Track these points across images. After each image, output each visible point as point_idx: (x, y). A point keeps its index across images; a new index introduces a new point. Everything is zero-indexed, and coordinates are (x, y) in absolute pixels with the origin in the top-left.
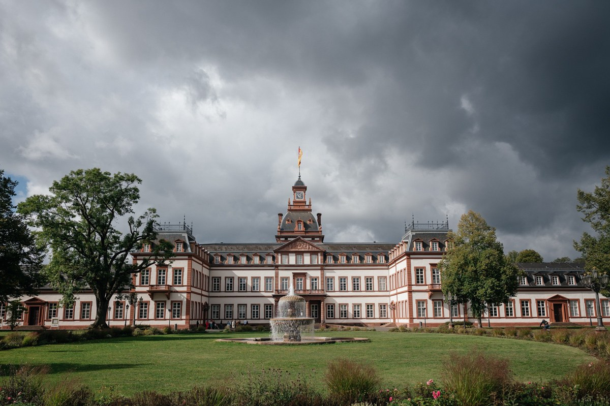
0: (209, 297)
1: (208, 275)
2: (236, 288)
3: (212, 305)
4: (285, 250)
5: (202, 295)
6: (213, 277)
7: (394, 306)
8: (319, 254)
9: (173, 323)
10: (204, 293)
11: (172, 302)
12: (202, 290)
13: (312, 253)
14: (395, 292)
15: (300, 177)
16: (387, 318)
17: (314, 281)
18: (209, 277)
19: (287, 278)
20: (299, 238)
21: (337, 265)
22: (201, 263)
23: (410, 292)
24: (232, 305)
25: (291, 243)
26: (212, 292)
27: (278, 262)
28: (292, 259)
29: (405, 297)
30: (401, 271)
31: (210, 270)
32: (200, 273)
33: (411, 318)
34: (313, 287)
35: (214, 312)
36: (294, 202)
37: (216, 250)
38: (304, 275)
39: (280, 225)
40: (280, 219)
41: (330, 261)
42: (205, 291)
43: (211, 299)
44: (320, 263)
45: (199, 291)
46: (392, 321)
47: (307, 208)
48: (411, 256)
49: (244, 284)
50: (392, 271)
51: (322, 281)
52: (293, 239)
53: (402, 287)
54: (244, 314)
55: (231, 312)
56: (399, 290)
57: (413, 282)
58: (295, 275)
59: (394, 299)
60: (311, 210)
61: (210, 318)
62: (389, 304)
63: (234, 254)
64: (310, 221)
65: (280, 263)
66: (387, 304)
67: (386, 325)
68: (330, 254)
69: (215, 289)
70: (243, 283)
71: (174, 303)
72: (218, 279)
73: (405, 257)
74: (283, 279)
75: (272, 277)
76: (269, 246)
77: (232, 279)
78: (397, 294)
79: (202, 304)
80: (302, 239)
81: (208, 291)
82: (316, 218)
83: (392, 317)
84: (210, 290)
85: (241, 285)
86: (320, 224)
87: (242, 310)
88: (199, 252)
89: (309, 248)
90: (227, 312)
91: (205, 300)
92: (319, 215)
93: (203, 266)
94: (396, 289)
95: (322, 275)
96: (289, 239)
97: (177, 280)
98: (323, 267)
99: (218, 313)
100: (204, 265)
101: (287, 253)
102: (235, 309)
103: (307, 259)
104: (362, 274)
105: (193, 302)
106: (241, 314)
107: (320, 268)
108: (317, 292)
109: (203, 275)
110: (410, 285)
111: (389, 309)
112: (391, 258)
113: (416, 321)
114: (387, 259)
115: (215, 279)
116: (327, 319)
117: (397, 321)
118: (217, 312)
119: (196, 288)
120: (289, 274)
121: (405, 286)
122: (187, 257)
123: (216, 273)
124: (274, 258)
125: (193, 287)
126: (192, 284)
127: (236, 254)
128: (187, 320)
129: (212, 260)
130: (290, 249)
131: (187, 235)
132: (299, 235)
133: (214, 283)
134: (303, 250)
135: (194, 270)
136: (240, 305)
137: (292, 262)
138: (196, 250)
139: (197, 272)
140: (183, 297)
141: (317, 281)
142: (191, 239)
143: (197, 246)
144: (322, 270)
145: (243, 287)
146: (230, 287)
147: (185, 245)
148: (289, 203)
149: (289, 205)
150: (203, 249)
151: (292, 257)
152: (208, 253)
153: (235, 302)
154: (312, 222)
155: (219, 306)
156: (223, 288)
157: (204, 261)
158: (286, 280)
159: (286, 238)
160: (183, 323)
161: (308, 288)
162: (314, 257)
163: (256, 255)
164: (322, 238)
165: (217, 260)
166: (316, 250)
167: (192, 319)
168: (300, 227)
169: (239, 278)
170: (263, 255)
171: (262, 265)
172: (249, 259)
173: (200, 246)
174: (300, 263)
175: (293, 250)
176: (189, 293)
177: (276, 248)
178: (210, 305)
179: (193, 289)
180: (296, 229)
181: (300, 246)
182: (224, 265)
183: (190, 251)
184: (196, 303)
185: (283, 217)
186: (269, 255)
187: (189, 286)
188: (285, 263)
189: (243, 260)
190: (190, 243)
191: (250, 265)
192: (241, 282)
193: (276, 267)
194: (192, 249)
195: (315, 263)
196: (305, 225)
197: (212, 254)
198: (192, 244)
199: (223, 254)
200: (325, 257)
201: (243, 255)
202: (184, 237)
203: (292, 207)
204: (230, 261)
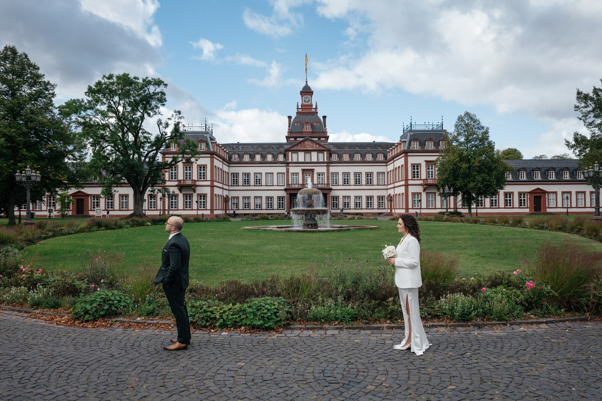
0: (229, 190)
1: (227, 171)
2: (252, 182)
3: (232, 197)
4: (295, 148)
5: (223, 189)
6: (232, 173)
7: (391, 199)
8: (325, 153)
9: (200, 213)
10: (225, 187)
11: (198, 194)
12: (223, 184)
13: (319, 151)
14: (392, 186)
15: (307, 82)
16: (385, 209)
17: (321, 176)
18: (228, 173)
19: (297, 174)
20: (308, 139)
21: (341, 162)
22: (222, 160)
23: (407, 185)
24: (249, 198)
25: (300, 142)
26: (231, 186)
27: (288, 160)
28: (301, 157)
29: (402, 190)
30: (399, 167)
31: (229, 166)
32: (221, 169)
33: (407, 209)
34: (319, 181)
35: (234, 203)
36: (302, 106)
37: (234, 149)
39: (289, 126)
40: (290, 121)
41: (335, 158)
43: (231, 192)
44: (325, 160)
45: (221, 185)
46: (389, 211)
47: (313, 110)
48: (409, 154)
50: (390, 167)
51: (328, 177)
52: (301, 139)
53: (399, 181)
54: (259, 205)
55: (248, 203)
56: (396, 184)
57: (410, 177)
58: (303, 170)
59: (391, 192)
60: (317, 113)
61: (230, 208)
62: (386, 197)
63: (249, 152)
64: (317, 122)
65: (290, 161)
66: (384, 196)
67: (384, 214)
68: (335, 153)
69: (234, 184)
70: (258, 178)
71: (200, 196)
72: (236, 175)
73: (403, 155)
74: (293, 174)
75: (284, 173)
76: (280, 145)
77: (248, 175)
78: (394, 188)
79: (223, 197)
80: (310, 138)
81: (228, 186)
82: (322, 120)
83: (389, 207)
84: (230, 184)
86: (325, 126)
87: (258, 201)
88: (220, 151)
89: (316, 147)
90: (245, 203)
91: (225, 193)
92: (324, 117)
93: (223, 164)
94: (394, 183)
95: (328, 170)
96: (298, 139)
97: (202, 176)
98: (329, 164)
99: (237, 204)
100: (224, 162)
101: (297, 151)
102: (252, 201)
103: (314, 156)
104: (363, 169)
105: (216, 195)
106: (257, 205)
107: (326, 165)
108: (323, 186)
109: (223, 171)
110: (407, 180)
111: (386, 201)
112: (390, 156)
113: (411, 211)
114: (385, 157)
115: (234, 175)
116: (332, 209)
117: (393, 211)
119: (218, 182)
120: (298, 170)
121: (402, 181)
122: (209, 155)
123: (234, 170)
124: (285, 156)
125: (216, 181)
126: (215, 179)
127: (252, 153)
128: (212, 210)
129: (230, 158)
130: (299, 148)
131: (208, 136)
132: (307, 135)
133: (233, 178)
134: (311, 149)
135: (216, 167)
136: (256, 197)
137: (301, 159)
138: (217, 149)
139: (218, 168)
140: (207, 191)
141: (323, 176)
142: (212, 139)
143: (218, 145)
144: (328, 167)
145: (258, 182)
146: (247, 182)
147: (207, 145)
148: (298, 106)
149: (298, 108)
150: (223, 148)
151: (301, 154)
152: (227, 151)
153: (252, 194)
154: (318, 124)
155: (238, 198)
156: (241, 182)
157: (224, 159)
158: (296, 175)
159: (295, 138)
160: (208, 212)
161: (315, 182)
162: (321, 155)
163: (269, 153)
164: (327, 138)
165: (235, 158)
166: (322, 148)
167: (216, 210)
168: (308, 128)
169: (255, 173)
170: (275, 153)
171: (275, 162)
172: (263, 157)
173: (221, 146)
174: (308, 160)
175: (302, 149)
176: (212, 186)
177: (286, 147)
178: (230, 197)
179: (216, 184)
180: (304, 130)
181: (308, 145)
182: (241, 163)
183: (212, 150)
184: (219, 195)
185: (292, 119)
186: (281, 153)
187: (212, 181)
188: (295, 160)
189: (258, 158)
190: (212, 143)
191: (264, 162)
192: (257, 177)
193: (287, 164)
194: (213, 148)
195: (321, 160)
196: (312, 126)
197: (230, 153)
198: (213, 144)
199: (239, 153)
200: (330, 155)
201: (258, 153)
202: (206, 137)
203: (300, 110)
204: (247, 158)
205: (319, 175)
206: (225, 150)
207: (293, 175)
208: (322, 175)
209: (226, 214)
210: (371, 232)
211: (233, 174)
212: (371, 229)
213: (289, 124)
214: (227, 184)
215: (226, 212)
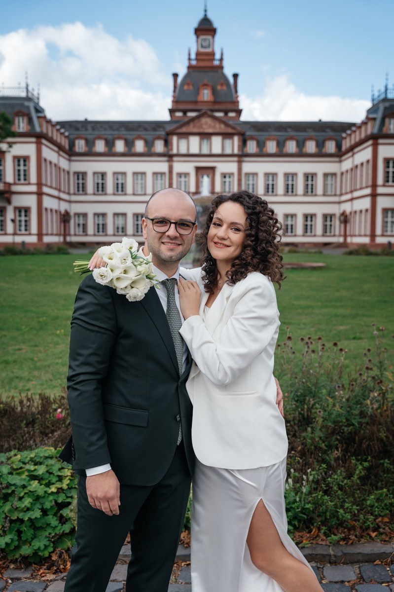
0: (70, 202)
1: (67, 168)
2: (110, 188)
3: (75, 214)
4: (184, 130)
5: (59, 199)
6: (75, 173)
7: (345, 219)
8: (236, 139)
9: (18, 239)
10: (63, 196)
11: (15, 208)
12: (60, 190)
13: (226, 135)
14: (349, 196)
15: (206, 11)
16: (334, 236)
17: (227, 179)
18: (68, 173)
19: (186, 175)
20: (206, 113)
21: (262, 154)
22: (56, 149)
23: (374, 196)
24: (104, 215)
25: (193, 120)
26: (74, 194)
27: (172, 150)
28: (194, 144)
29: (366, 203)
30: (362, 164)
31: (70, 160)
32: (55, 165)
33: (373, 236)
34: (225, 189)
35: (79, 225)
36: (198, 54)
37: (78, 130)
38: (213, 169)
39: (174, 91)
40: (175, 82)
41: (252, 147)
42: (64, 192)
43: (73, 205)
44: (236, 151)
45: (55, 193)
46: (341, 240)
47: (216, 63)
48: (381, 141)
49: (122, 184)
50: (347, 164)
51: (240, 180)
52: (195, 114)
53: (361, 189)
54: (123, 228)
55: (103, 225)
56: (356, 194)
57: (380, 180)
58: (198, 169)
59: (347, 208)
60: (223, 68)
61: (72, 232)
62: (338, 215)
63: (106, 136)
64: (222, 85)
65: (175, 151)
66: (334, 215)
67: (332, 246)
68: (252, 138)
69: (79, 191)
70: (120, 182)
71: (18, 210)
72: (83, 176)
73: (370, 142)
74: (180, 175)
75: (164, 173)
76: (159, 125)
77: (103, 175)
78: (352, 199)
79: (60, 212)
80: (209, 113)
81: (69, 194)
82: (231, 80)
83: (342, 233)
84: (72, 191)
85: (117, 184)
86: (236, 92)
87: (120, 221)
89: (220, 128)
90: (98, 225)
91: (64, 207)
92: (236, 76)
93: (59, 155)
94: (351, 192)
95: (240, 169)
96: (189, 114)
97: (22, 176)
98: (242, 156)
99: (85, 227)
100: (61, 153)
101: (186, 135)
102: (110, 221)
103: (217, 144)
104: (300, 168)
105: (46, 209)
106: (118, 228)
107: (236, 159)
109: (60, 168)
110: (374, 186)
111: (337, 222)
112: (346, 144)
113: (379, 240)
114: (339, 146)
115: (78, 176)
117: (349, 240)
118: (83, 225)
119: (51, 187)
120: (189, 167)
121: (367, 187)
122: (33, 140)
123: (79, 166)
124: (167, 143)
125: (46, 185)
126: (44, 181)
127: (109, 137)
128: (40, 235)
129: (72, 144)
130: (191, 128)
131: (31, 105)
132: (204, 108)
133: (76, 181)
134: (210, 131)
135: (45, 160)
136: (116, 215)
137: (194, 149)
138: (47, 128)
139: (51, 163)
140: (31, 202)
141: (231, 179)
142: (39, 110)
143: (49, 122)
144: (240, 162)
145: (120, 188)
146: (101, 188)
147: (30, 121)
148: (189, 54)
149: (190, 59)
150: (58, 127)
151: (194, 141)
152: (67, 134)
153: (110, 209)
154: (225, 88)
155: (85, 215)
156: (90, 188)
157: (60, 148)
158: (185, 177)
159: (185, 112)
160: (33, 239)
161: (218, 189)
162: (228, 142)
163: (139, 137)
164: (239, 112)
165: (80, 145)
166: (230, 130)
167: (47, 235)
168: (206, 95)
169: (115, 173)
170: (149, 138)
171: (149, 154)
172: (129, 144)
173: (54, 123)
174: (205, 151)
175: (196, 130)
176: (40, 194)
177: (169, 128)
178: (72, 214)
179: (45, 190)
180: (200, 99)
181: (207, 124)
182: (90, 153)
183: (38, 129)
184: (51, 210)
185: (179, 79)
186: (159, 138)
187: (39, 184)
188: (183, 150)
189: (120, 146)
190: (39, 117)
191: (130, 153)
192: (117, 179)
193: (169, 157)
194: (41, 126)
195: (228, 151)
196: (214, 92)
197: (72, 137)
198: (41, 120)
199: (89, 137)
200: (244, 143)
201: (119, 138)
202: (28, 107)
203: (194, 63)
204: (100, 146)
205: (225, 177)
206: (62, 131)
207: (181, 177)
208: (230, 177)
209: (65, 242)
210: (315, 274)
211: (77, 174)
212: (314, 269)
213: (175, 87)
214: (67, 191)
215: (65, 238)
